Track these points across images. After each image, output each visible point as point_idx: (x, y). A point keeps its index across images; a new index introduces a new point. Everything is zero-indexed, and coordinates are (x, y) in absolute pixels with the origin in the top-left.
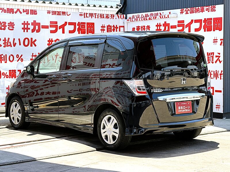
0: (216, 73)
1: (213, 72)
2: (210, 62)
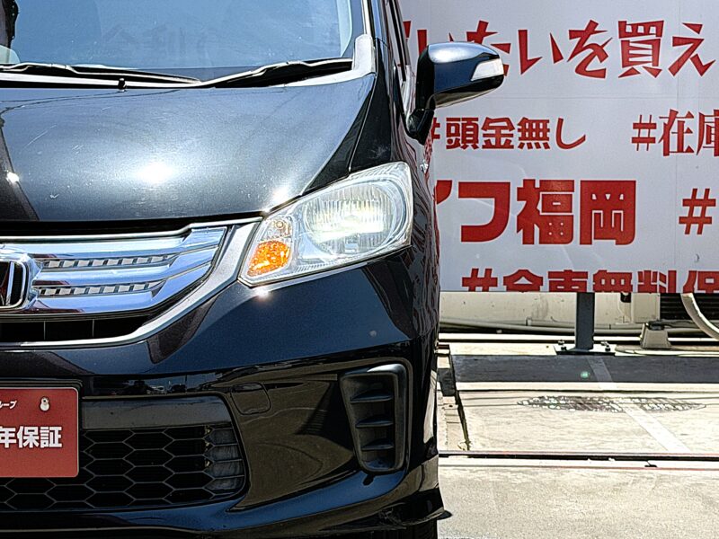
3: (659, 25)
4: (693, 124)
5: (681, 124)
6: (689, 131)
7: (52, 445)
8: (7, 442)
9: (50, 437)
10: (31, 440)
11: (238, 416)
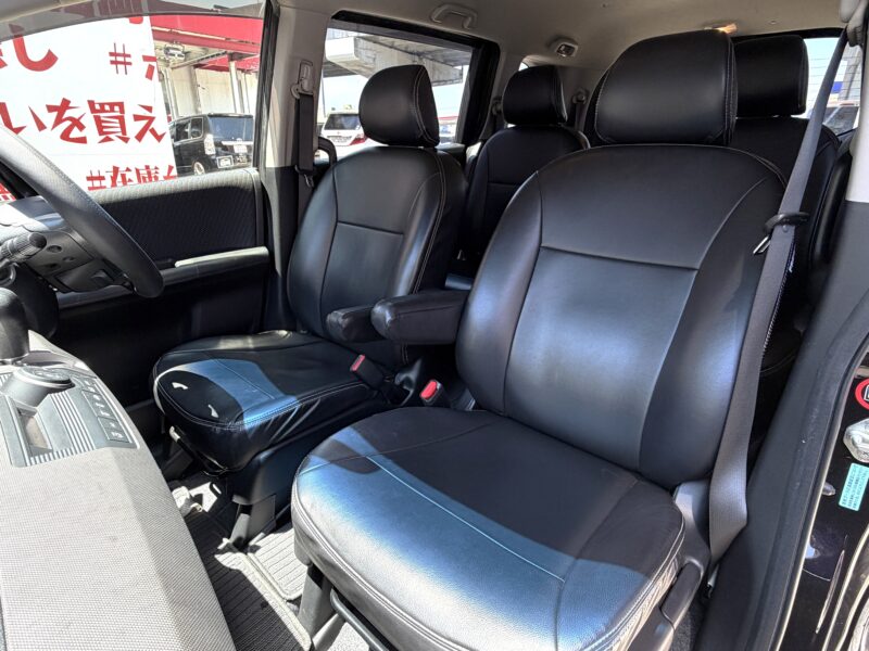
0: (149, 173)
1: (134, 171)
2: (111, 136)
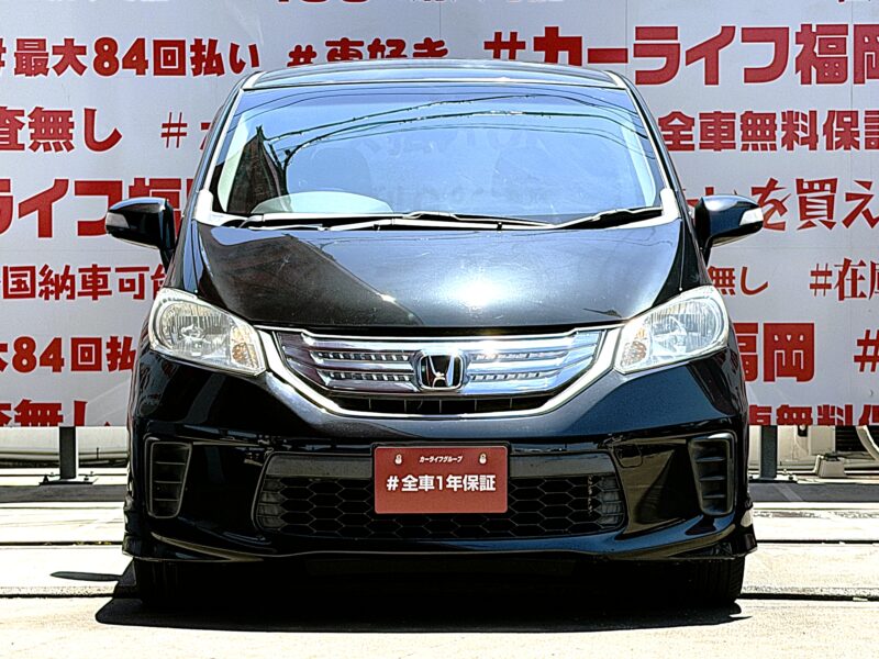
3: (833, 182)
4: (865, 272)
5: (854, 272)
6: (862, 278)
7: (488, 489)
8: (455, 487)
9: (487, 483)
10: (473, 486)
11: (620, 470)
